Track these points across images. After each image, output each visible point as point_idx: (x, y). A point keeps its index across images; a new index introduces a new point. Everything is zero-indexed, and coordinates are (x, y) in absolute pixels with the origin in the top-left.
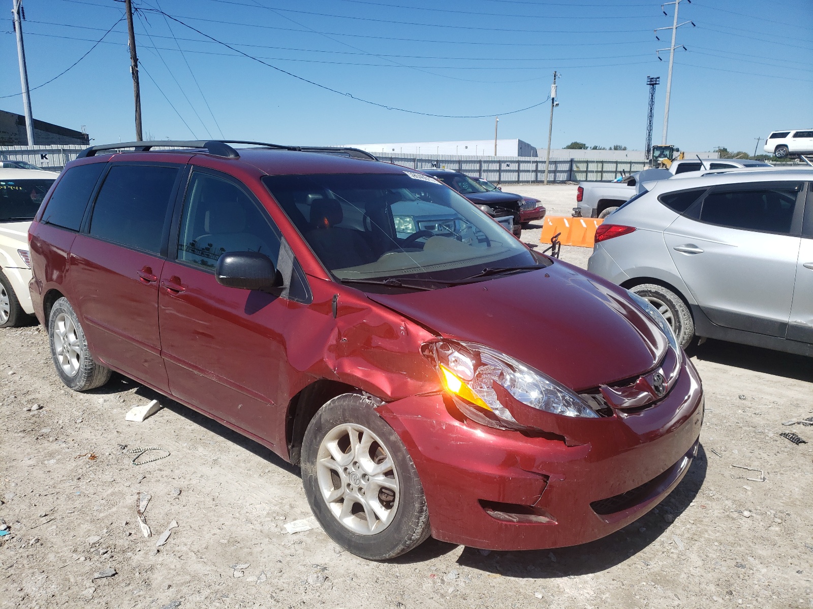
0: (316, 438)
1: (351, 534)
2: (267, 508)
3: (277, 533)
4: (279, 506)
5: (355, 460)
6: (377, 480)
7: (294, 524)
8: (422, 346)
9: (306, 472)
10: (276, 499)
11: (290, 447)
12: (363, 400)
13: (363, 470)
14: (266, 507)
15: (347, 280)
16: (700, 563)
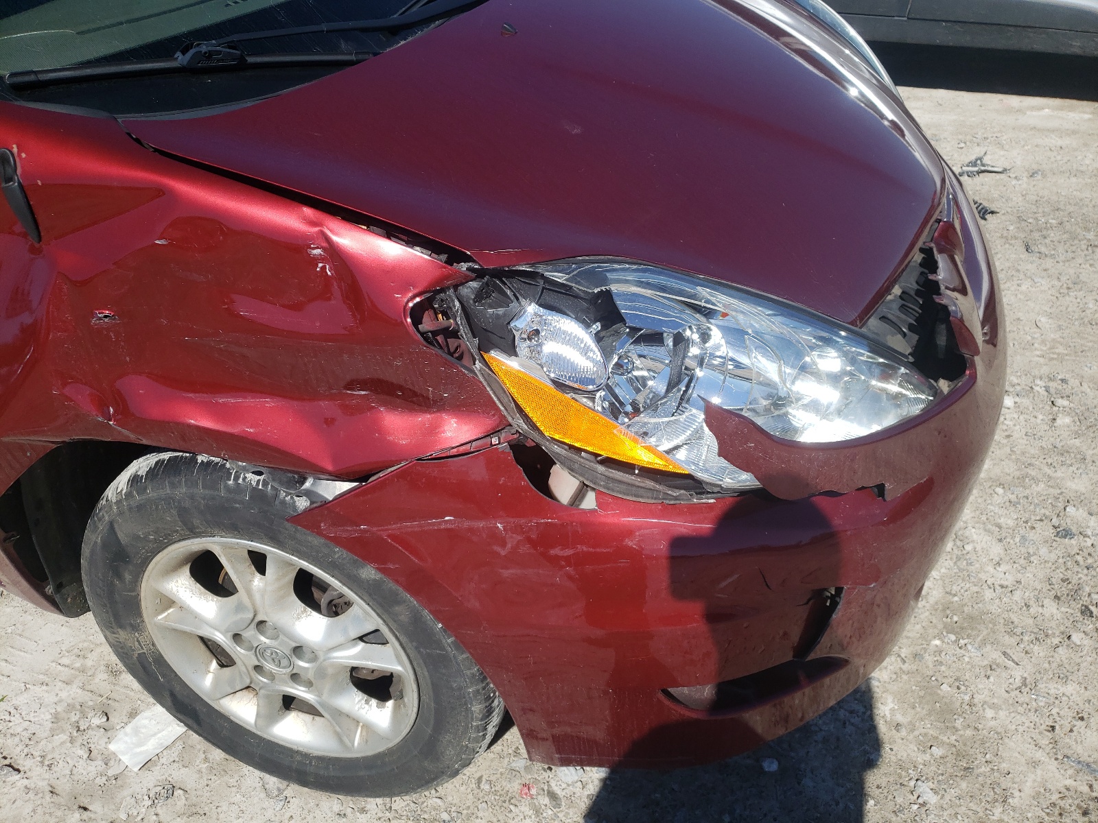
0: (118, 575)
1: (299, 758)
2: (50, 698)
3: (101, 781)
4: (77, 683)
5: (260, 618)
6: (341, 658)
7: (136, 731)
8: (412, 308)
9: (122, 648)
10: (65, 661)
11: (49, 589)
12: (237, 478)
13: (290, 636)
14: (46, 695)
15: (32, 78)
16: (997, 550)
